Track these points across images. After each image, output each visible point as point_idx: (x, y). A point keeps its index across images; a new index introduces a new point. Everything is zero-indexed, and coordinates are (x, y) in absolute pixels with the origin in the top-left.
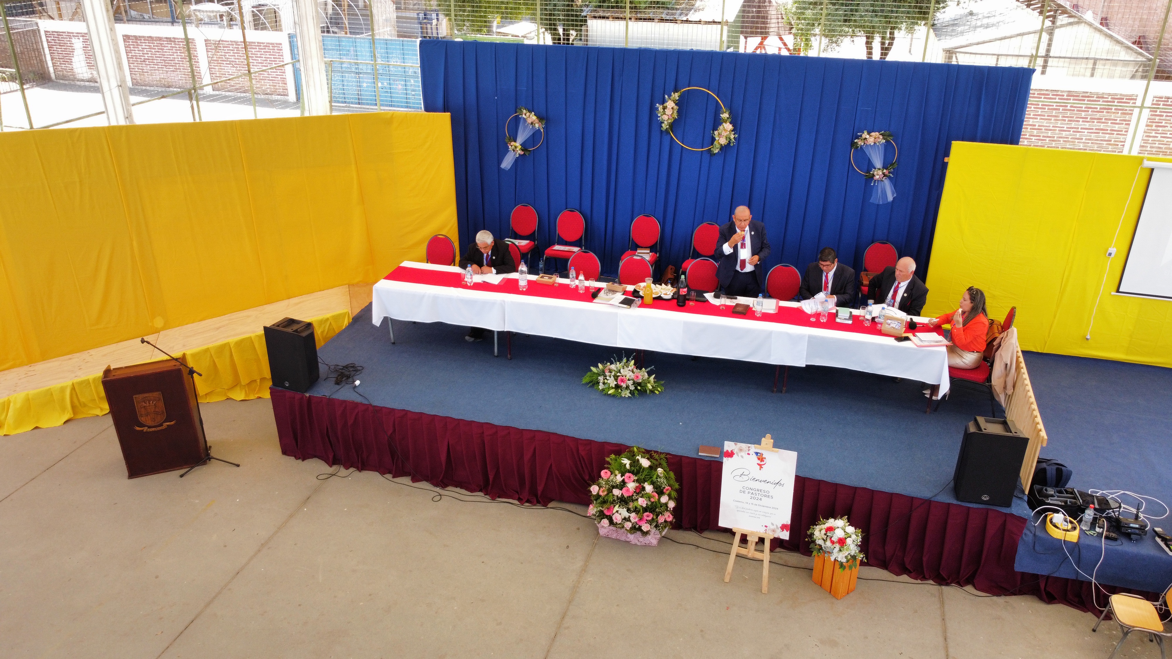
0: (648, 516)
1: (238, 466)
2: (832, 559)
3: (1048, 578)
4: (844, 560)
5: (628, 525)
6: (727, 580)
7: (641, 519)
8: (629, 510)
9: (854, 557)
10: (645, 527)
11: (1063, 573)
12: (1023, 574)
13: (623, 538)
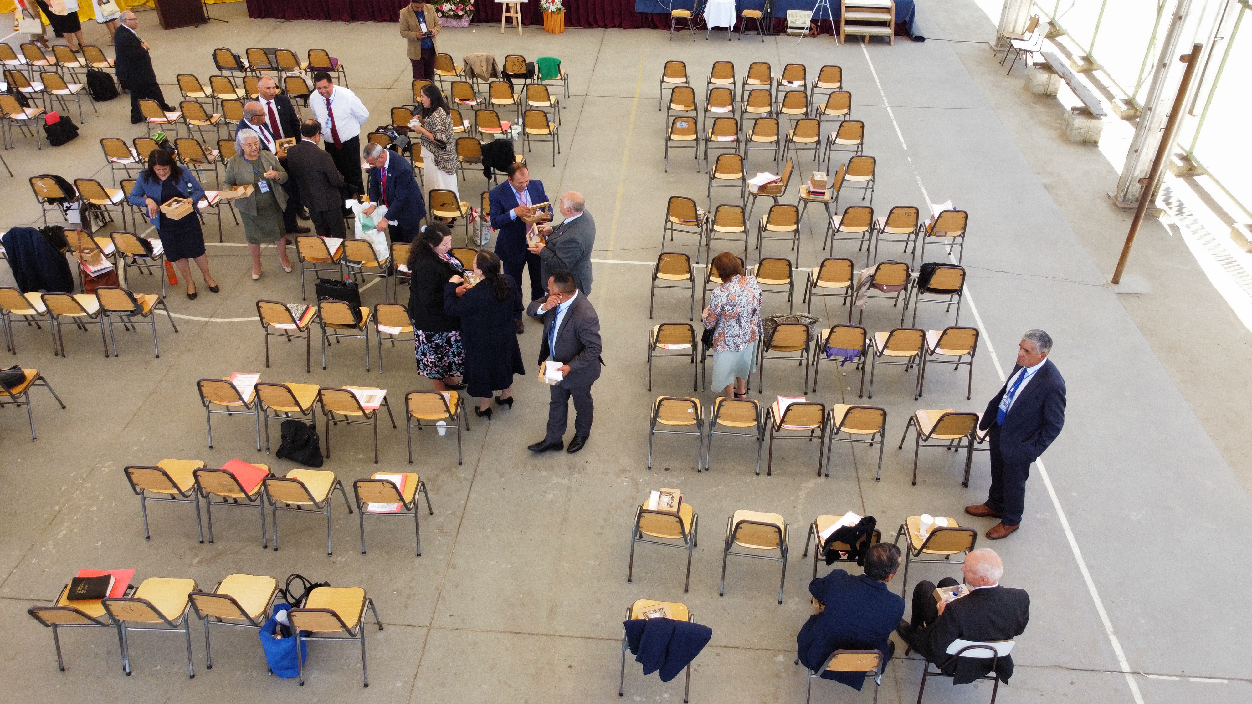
0: (461, 6)
1: (227, 22)
2: (550, 11)
3: (652, 14)
4: (555, 10)
5: (451, 13)
6: (503, 32)
7: (457, 9)
8: (451, 5)
9: (560, 9)
10: (460, 13)
11: (658, 11)
12: (641, 13)
13: (451, 25)
